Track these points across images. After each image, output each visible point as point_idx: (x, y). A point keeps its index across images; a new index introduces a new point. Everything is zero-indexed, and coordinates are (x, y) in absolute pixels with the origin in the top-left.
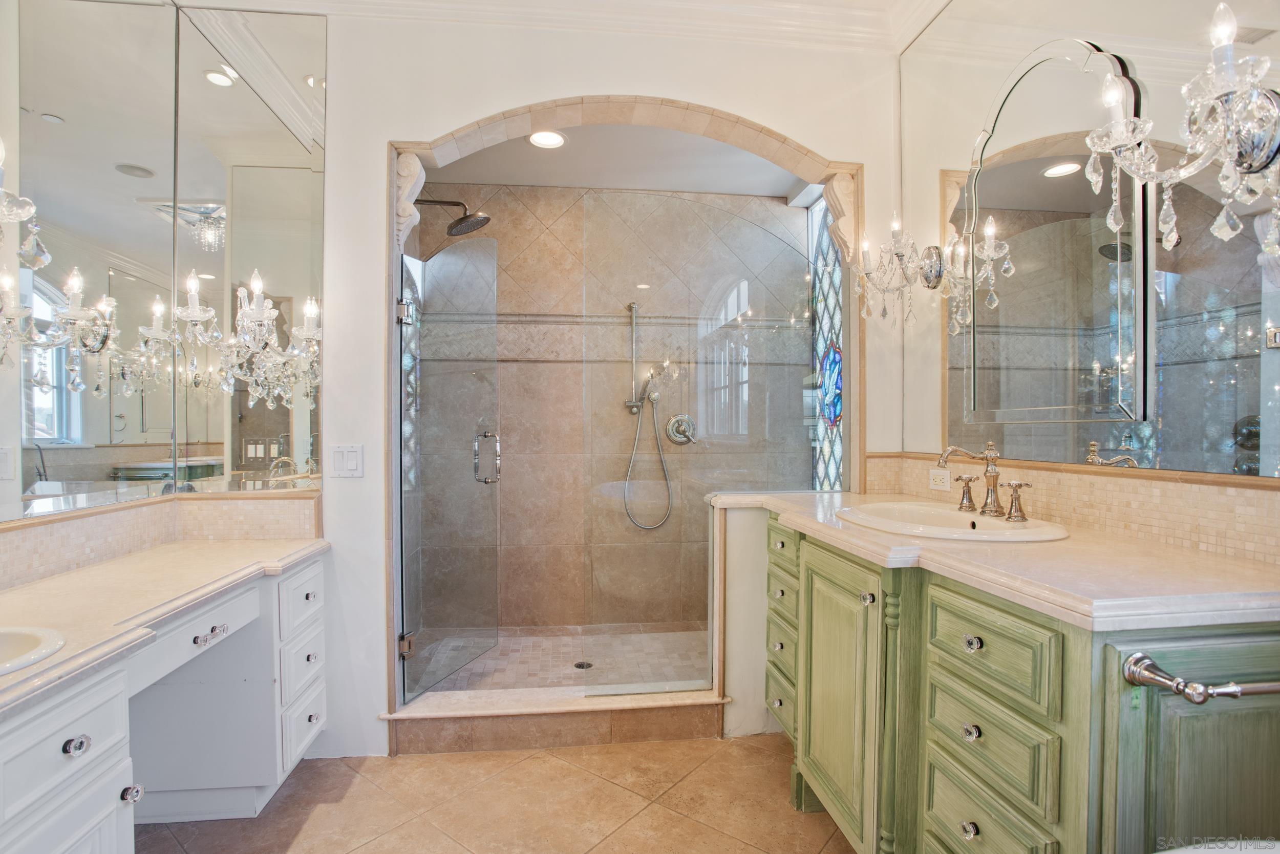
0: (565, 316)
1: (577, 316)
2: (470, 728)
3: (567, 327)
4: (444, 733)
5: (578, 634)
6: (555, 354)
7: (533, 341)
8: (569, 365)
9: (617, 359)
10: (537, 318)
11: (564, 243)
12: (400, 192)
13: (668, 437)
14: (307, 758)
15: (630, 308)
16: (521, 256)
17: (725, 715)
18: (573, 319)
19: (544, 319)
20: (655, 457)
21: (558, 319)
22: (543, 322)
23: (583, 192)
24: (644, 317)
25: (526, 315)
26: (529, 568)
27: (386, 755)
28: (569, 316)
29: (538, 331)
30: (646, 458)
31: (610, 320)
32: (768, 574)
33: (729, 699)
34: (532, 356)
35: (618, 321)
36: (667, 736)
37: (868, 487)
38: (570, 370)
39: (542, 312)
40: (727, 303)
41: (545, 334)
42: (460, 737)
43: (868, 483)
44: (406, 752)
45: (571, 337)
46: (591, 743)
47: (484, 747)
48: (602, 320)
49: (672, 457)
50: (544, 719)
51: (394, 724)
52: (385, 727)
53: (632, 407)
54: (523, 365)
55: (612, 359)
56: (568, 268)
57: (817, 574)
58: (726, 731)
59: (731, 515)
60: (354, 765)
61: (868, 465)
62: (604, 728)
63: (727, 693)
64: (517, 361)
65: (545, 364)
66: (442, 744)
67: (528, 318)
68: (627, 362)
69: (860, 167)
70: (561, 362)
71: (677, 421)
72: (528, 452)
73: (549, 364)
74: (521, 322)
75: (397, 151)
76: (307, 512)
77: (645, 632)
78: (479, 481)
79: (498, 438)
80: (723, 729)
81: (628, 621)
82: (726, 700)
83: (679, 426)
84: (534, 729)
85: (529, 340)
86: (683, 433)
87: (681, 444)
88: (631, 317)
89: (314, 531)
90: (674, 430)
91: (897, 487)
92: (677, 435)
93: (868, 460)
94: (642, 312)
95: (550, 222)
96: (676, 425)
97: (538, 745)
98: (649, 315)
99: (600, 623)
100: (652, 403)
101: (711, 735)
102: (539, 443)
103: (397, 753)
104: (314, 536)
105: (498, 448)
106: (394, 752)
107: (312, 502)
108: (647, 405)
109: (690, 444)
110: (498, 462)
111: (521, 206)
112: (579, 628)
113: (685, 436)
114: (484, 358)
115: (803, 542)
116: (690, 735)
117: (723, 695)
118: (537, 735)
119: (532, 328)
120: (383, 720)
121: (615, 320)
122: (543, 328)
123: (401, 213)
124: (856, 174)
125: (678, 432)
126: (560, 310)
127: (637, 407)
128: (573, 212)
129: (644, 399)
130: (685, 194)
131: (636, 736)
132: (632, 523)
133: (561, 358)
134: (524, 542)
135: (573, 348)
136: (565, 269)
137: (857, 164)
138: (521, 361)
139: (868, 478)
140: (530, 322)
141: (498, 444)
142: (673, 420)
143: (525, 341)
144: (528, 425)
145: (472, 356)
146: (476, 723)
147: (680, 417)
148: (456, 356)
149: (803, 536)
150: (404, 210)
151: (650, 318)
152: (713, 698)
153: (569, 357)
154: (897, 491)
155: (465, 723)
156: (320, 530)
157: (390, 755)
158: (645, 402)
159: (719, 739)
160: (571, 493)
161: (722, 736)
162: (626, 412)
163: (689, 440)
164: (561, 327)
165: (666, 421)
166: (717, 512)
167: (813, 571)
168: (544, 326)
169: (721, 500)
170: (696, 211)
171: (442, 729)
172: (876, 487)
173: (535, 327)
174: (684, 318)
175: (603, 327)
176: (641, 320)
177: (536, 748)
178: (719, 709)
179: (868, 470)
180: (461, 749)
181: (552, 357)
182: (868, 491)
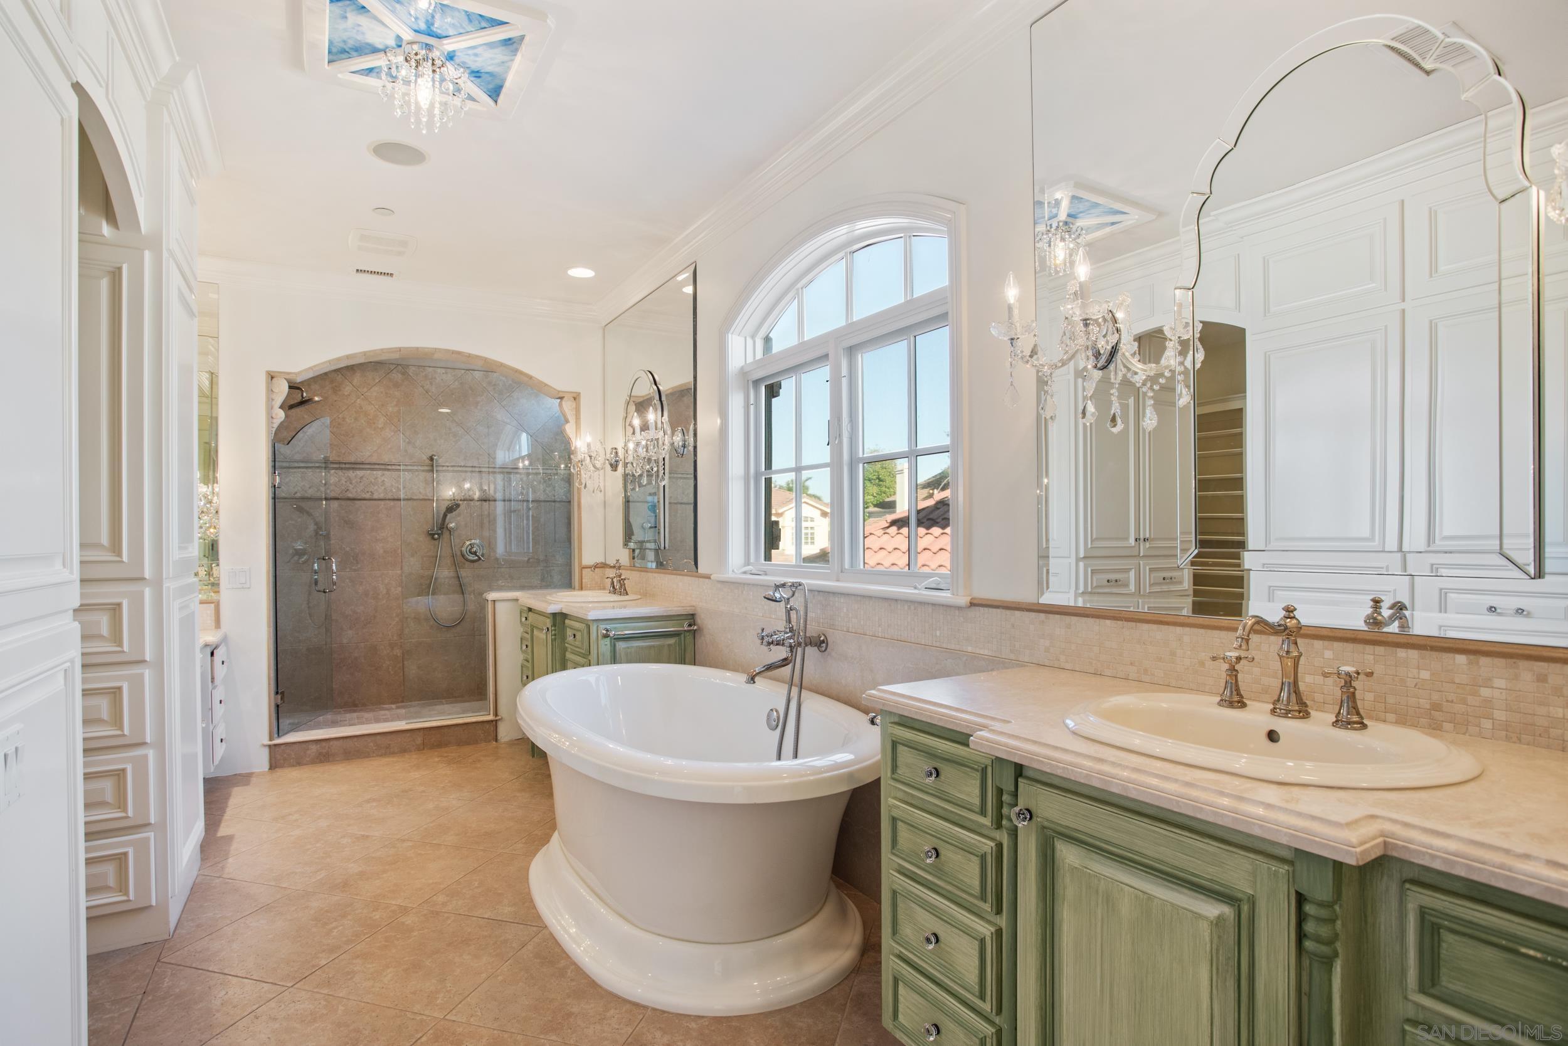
0: (379, 464)
1: (388, 465)
2: (327, 747)
3: (380, 473)
4: (309, 752)
5: (393, 709)
6: (370, 493)
7: (351, 483)
8: (382, 503)
9: (421, 497)
10: (355, 466)
11: (377, 407)
12: (274, 403)
13: (463, 556)
14: (208, 777)
15: (431, 459)
16: (340, 416)
17: (498, 728)
18: (385, 467)
19: (361, 466)
20: (452, 574)
21: (372, 467)
22: (359, 468)
23: (392, 367)
24: (443, 466)
25: (345, 463)
26: (350, 662)
27: (267, 770)
28: (382, 464)
29: (356, 476)
30: (445, 573)
31: (415, 468)
32: (521, 639)
33: (500, 717)
34: (350, 495)
35: (422, 468)
36: (460, 743)
37: (583, 586)
38: (382, 506)
39: (359, 460)
40: (520, 438)
41: (361, 478)
42: (320, 754)
43: (583, 583)
44: (282, 767)
45: (384, 481)
46: (410, 751)
47: (337, 759)
48: (409, 468)
49: (466, 573)
50: (378, 737)
51: (272, 748)
52: (266, 751)
53: (434, 534)
54: (343, 503)
55: (417, 497)
56: (380, 426)
57: (537, 628)
58: (499, 738)
59: (498, 605)
60: (244, 779)
61: (583, 572)
62: (419, 741)
63: (499, 713)
64: (338, 499)
65: (362, 502)
66: (308, 759)
67: (347, 466)
68: (429, 500)
69: (579, 394)
70: (375, 500)
71: (470, 544)
72: (348, 570)
73: (365, 502)
74: (342, 469)
75: (271, 377)
76: (209, 612)
77: (447, 704)
78: (319, 591)
79: (334, 560)
80: (496, 736)
81: (433, 699)
82: (497, 718)
83: (472, 548)
84: (372, 744)
85: (348, 483)
86: (475, 553)
87: (473, 561)
88: (432, 466)
89: (213, 624)
90: (468, 549)
91: (602, 585)
92: (471, 555)
93: (584, 570)
94: (441, 461)
95: (365, 390)
96: (470, 547)
97: (374, 755)
98: (447, 464)
99: (411, 701)
100: (450, 531)
101: (490, 741)
102: (357, 563)
103: (276, 767)
104: (214, 627)
105: (334, 568)
106: (273, 766)
107: (212, 606)
108: (446, 535)
109: (481, 561)
110: (334, 577)
111: (340, 376)
112: (393, 706)
113: (477, 556)
114: (309, 496)
115: (530, 613)
116: (476, 742)
117: (496, 714)
118: (374, 748)
119: (351, 473)
120: (265, 746)
121: (420, 468)
122: (360, 473)
123: (274, 416)
124: (576, 398)
125: (470, 552)
126: (374, 460)
127: (438, 534)
128: (384, 383)
129: (443, 528)
130: (476, 372)
131: (439, 745)
132: (436, 623)
133: (376, 496)
134: (345, 641)
135: (385, 489)
136: (378, 427)
137: (576, 393)
138: (341, 499)
139: (584, 581)
140: (348, 469)
141: (334, 565)
142: (468, 543)
143: (344, 483)
144: (348, 549)
145: (298, 495)
146: (331, 743)
147: (473, 541)
148: (284, 495)
149: (530, 610)
150: (276, 414)
151: (448, 466)
152: (491, 717)
153: (382, 496)
154: (602, 588)
155: (324, 744)
156: (218, 623)
157: (270, 769)
158: (445, 530)
159: (494, 743)
160: (384, 602)
161: (496, 740)
162: (429, 538)
163: (480, 559)
164: (375, 472)
165: (461, 545)
166: (489, 602)
167: (534, 627)
168: (361, 471)
169: (492, 596)
170: (485, 385)
171: (308, 749)
172: (589, 586)
173: (353, 472)
174: (475, 467)
175: (410, 473)
176: (440, 468)
177: (373, 757)
178: (494, 723)
179: (583, 575)
180: (321, 762)
181: (368, 496)
182: (584, 588)
